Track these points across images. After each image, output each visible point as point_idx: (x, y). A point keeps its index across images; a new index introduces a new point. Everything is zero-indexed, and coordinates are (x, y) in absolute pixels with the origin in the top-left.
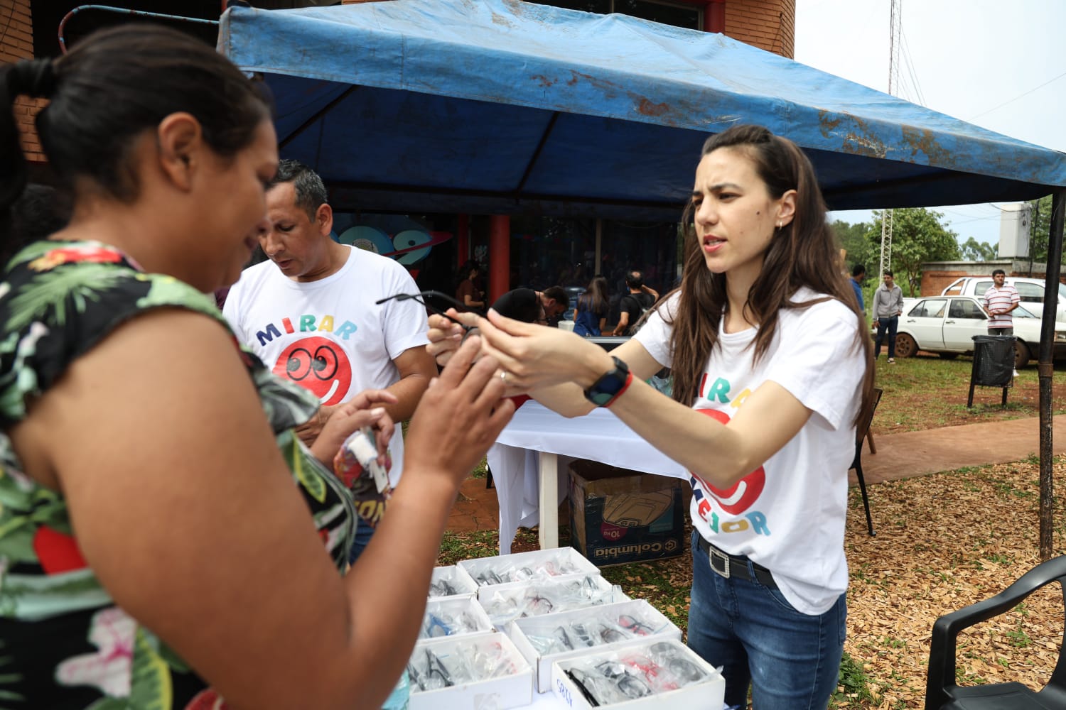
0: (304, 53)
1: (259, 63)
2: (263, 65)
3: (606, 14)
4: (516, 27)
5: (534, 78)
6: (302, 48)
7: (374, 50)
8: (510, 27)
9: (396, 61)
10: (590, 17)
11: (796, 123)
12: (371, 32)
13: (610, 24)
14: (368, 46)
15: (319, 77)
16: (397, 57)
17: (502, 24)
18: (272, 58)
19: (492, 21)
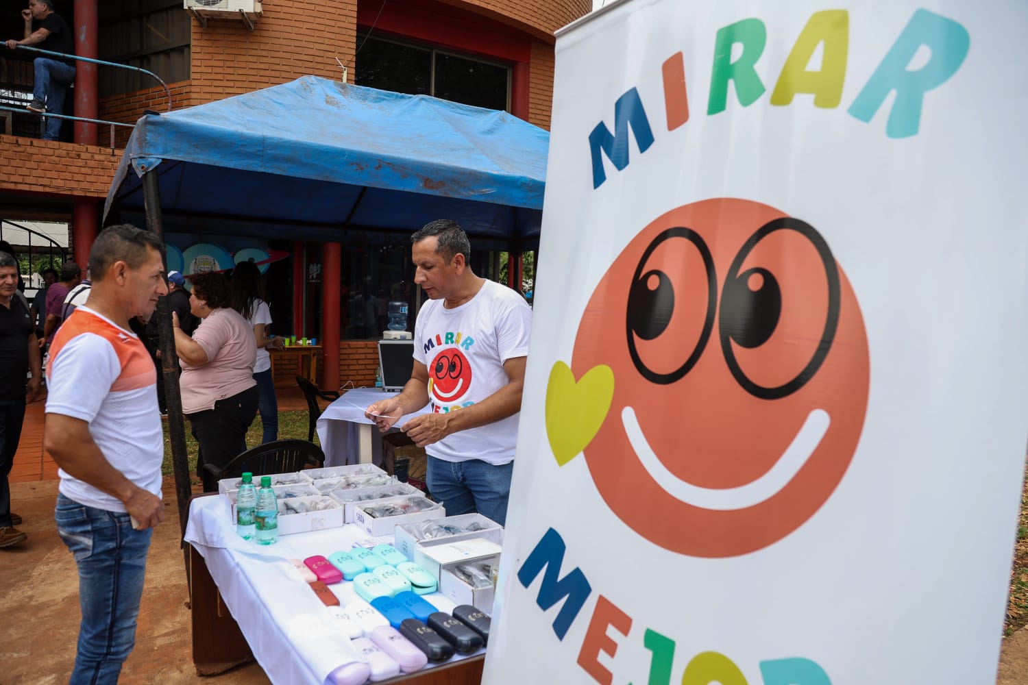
0: (196, 147)
1: (165, 152)
2: (168, 154)
3: (415, 94)
4: (344, 107)
5: (352, 164)
6: (194, 143)
7: (243, 146)
8: (339, 107)
9: (259, 153)
10: (402, 97)
11: (535, 194)
12: (242, 134)
13: (416, 104)
14: (240, 143)
15: (206, 163)
16: (259, 151)
17: (333, 105)
18: (174, 149)
19: (325, 103)
